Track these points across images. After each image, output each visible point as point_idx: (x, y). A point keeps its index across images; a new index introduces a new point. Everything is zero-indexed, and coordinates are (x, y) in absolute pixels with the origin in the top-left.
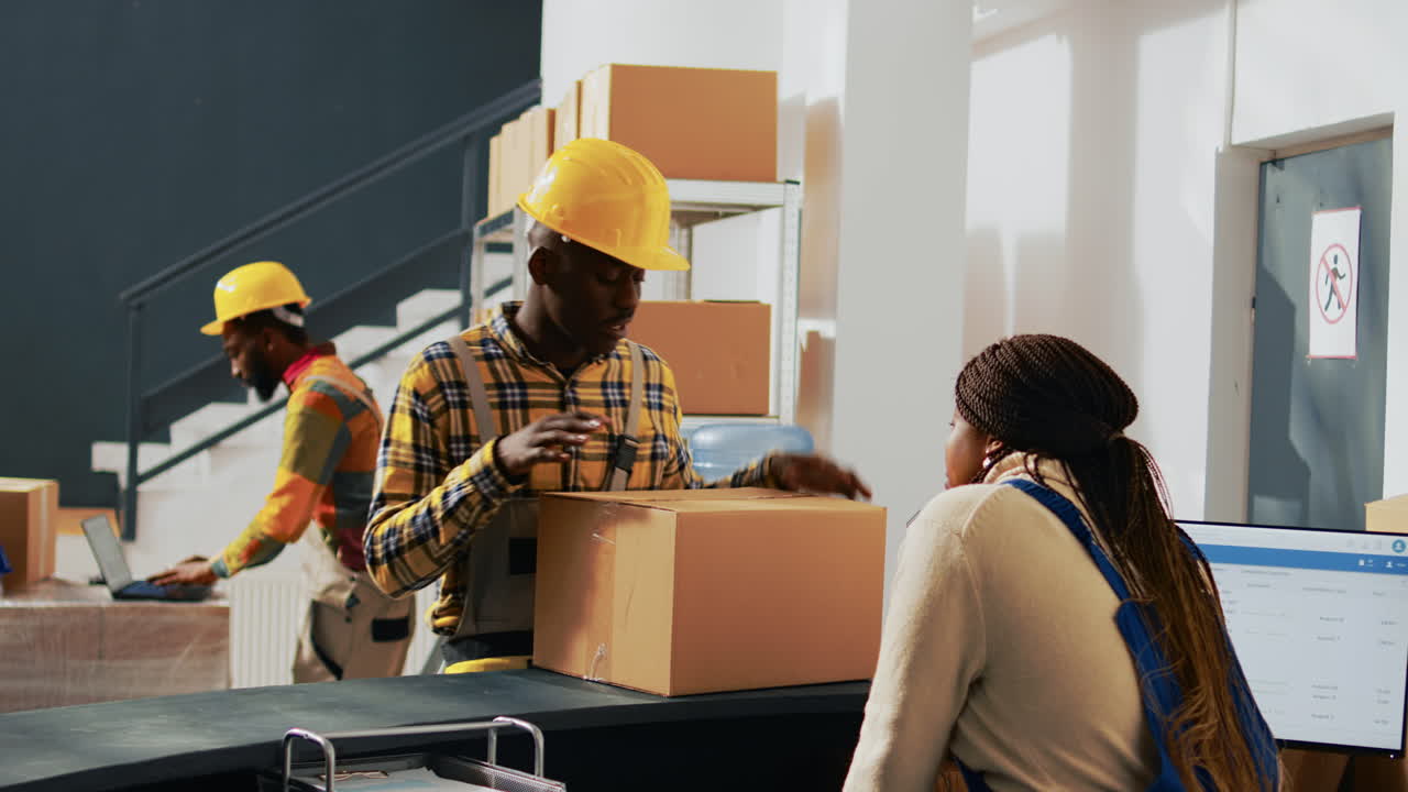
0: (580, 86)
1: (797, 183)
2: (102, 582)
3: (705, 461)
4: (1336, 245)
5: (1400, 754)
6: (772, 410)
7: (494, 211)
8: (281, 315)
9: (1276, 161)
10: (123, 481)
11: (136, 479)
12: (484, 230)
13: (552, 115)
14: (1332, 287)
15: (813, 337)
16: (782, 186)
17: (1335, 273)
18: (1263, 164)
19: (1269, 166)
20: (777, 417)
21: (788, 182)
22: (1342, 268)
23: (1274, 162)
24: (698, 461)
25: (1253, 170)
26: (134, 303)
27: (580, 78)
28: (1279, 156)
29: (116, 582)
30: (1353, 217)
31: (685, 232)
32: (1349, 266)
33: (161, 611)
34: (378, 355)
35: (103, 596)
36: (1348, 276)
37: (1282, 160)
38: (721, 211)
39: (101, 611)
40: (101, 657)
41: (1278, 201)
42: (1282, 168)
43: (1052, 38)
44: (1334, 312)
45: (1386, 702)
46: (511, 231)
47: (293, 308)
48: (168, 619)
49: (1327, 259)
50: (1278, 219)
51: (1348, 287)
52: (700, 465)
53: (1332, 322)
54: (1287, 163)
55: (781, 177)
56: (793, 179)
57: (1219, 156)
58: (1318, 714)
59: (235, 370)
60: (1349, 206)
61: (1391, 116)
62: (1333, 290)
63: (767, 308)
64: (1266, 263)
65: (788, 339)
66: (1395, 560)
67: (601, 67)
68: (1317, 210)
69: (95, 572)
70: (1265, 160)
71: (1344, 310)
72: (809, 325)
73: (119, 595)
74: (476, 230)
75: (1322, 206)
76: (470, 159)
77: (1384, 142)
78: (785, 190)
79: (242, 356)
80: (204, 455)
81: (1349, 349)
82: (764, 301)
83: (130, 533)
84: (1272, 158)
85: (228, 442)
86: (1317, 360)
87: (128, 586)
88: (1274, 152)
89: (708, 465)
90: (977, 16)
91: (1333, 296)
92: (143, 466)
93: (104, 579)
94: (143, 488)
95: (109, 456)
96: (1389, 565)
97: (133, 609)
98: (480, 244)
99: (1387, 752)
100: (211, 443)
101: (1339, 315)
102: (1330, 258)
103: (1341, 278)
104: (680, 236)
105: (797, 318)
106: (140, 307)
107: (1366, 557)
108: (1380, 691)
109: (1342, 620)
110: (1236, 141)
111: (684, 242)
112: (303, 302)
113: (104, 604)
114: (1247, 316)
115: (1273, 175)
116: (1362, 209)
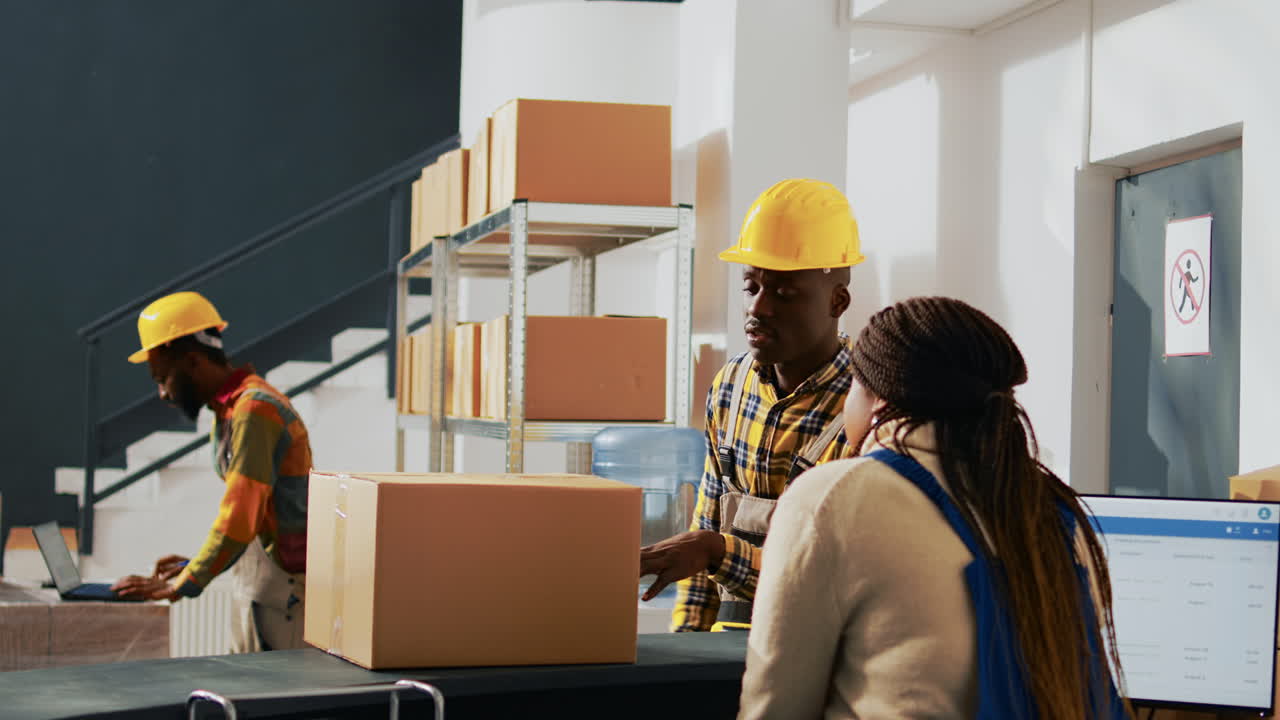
0: (490, 122)
1: (690, 207)
2: (52, 585)
3: (605, 461)
4: (1190, 251)
5: (1270, 712)
6: (669, 418)
7: (415, 248)
8: (203, 339)
9: (1131, 178)
10: (82, 502)
11: (93, 498)
12: (407, 266)
13: (466, 156)
14: (1185, 288)
15: (706, 350)
16: (676, 210)
17: (1189, 276)
18: (1118, 181)
19: (1124, 184)
20: (674, 423)
21: (682, 206)
22: (1195, 271)
23: (1129, 178)
24: (600, 461)
25: (1109, 187)
26: (91, 338)
27: (490, 116)
28: (1135, 171)
29: (65, 584)
30: (1204, 224)
31: (588, 261)
32: (1201, 269)
33: (106, 610)
34: (312, 385)
35: (53, 597)
36: (1200, 278)
37: (1136, 176)
38: (621, 236)
39: (50, 610)
40: (49, 653)
41: (1133, 214)
42: (1136, 184)
43: (921, 79)
44: (1188, 312)
45: (1255, 662)
46: (429, 264)
47: (212, 332)
48: (113, 617)
49: (1180, 263)
50: (1133, 231)
51: (1200, 290)
52: (602, 464)
53: (1185, 322)
54: (1140, 178)
55: (675, 202)
56: (686, 203)
57: (1078, 174)
58: (1190, 674)
59: (163, 393)
60: (1201, 214)
61: (1239, 127)
62: (1187, 293)
63: (663, 322)
64: (1123, 271)
65: (683, 351)
66: (1260, 526)
67: (509, 102)
68: (1171, 220)
69: (47, 577)
70: (1120, 177)
71: (1198, 311)
72: (701, 339)
73: (66, 596)
74: (400, 266)
75: (1175, 216)
76: (396, 204)
77: (1233, 154)
78: (679, 213)
79: (169, 380)
80: (155, 476)
81: (1202, 346)
82: (661, 316)
83: (86, 548)
84: (1125, 174)
85: (175, 465)
86: (1171, 358)
87: (76, 589)
88: (1128, 169)
89: (609, 464)
90: (853, 59)
91: (1187, 298)
92: (99, 486)
93: (54, 582)
94: (99, 506)
95: (69, 480)
96: (1256, 531)
97: (81, 608)
98: (403, 279)
99: (1257, 710)
100: (161, 465)
101: (1191, 317)
102: (1183, 264)
103: (1194, 281)
104: (584, 265)
105: (691, 333)
106: (96, 341)
107: (1233, 525)
108: (1249, 652)
109: (1211, 585)
110: (1093, 160)
111: (588, 271)
112: (221, 326)
113: (53, 604)
114: (1105, 322)
115: (1127, 190)
116: (1213, 216)
